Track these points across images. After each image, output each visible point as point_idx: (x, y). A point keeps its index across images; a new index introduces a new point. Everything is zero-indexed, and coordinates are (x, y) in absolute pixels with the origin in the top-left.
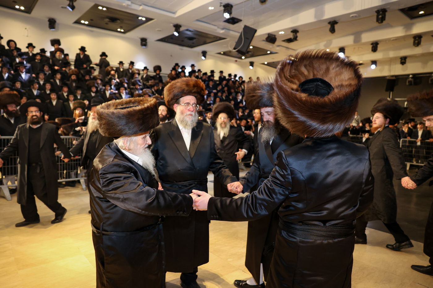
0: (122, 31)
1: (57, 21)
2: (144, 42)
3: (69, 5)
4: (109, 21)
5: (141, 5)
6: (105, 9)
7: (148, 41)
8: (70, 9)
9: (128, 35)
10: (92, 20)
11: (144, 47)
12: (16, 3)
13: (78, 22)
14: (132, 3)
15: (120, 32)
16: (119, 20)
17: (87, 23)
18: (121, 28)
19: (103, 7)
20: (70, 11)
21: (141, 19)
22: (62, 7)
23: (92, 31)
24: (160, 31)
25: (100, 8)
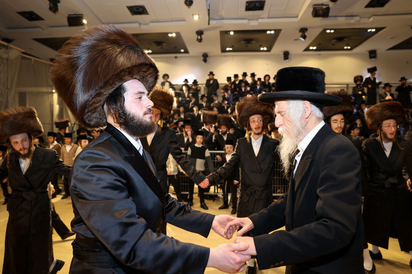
0: (349, 48)
1: (290, 53)
2: (373, 54)
3: (302, 36)
4: (336, 42)
5: (370, 17)
6: (332, 31)
7: (378, 52)
8: (303, 39)
9: (356, 50)
10: (319, 44)
11: (374, 59)
12: (261, 46)
13: (307, 49)
14: (361, 17)
15: (347, 49)
16: (346, 38)
17: (315, 48)
18: (347, 46)
19: (330, 30)
20: (303, 41)
21: (371, 31)
22: (295, 40)
23: (320, 55)
24: (393, 38)
25: (328, 31)
